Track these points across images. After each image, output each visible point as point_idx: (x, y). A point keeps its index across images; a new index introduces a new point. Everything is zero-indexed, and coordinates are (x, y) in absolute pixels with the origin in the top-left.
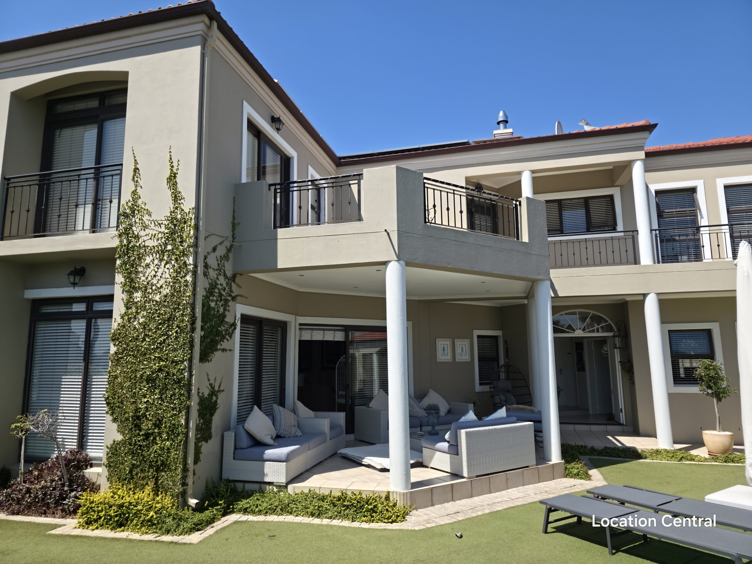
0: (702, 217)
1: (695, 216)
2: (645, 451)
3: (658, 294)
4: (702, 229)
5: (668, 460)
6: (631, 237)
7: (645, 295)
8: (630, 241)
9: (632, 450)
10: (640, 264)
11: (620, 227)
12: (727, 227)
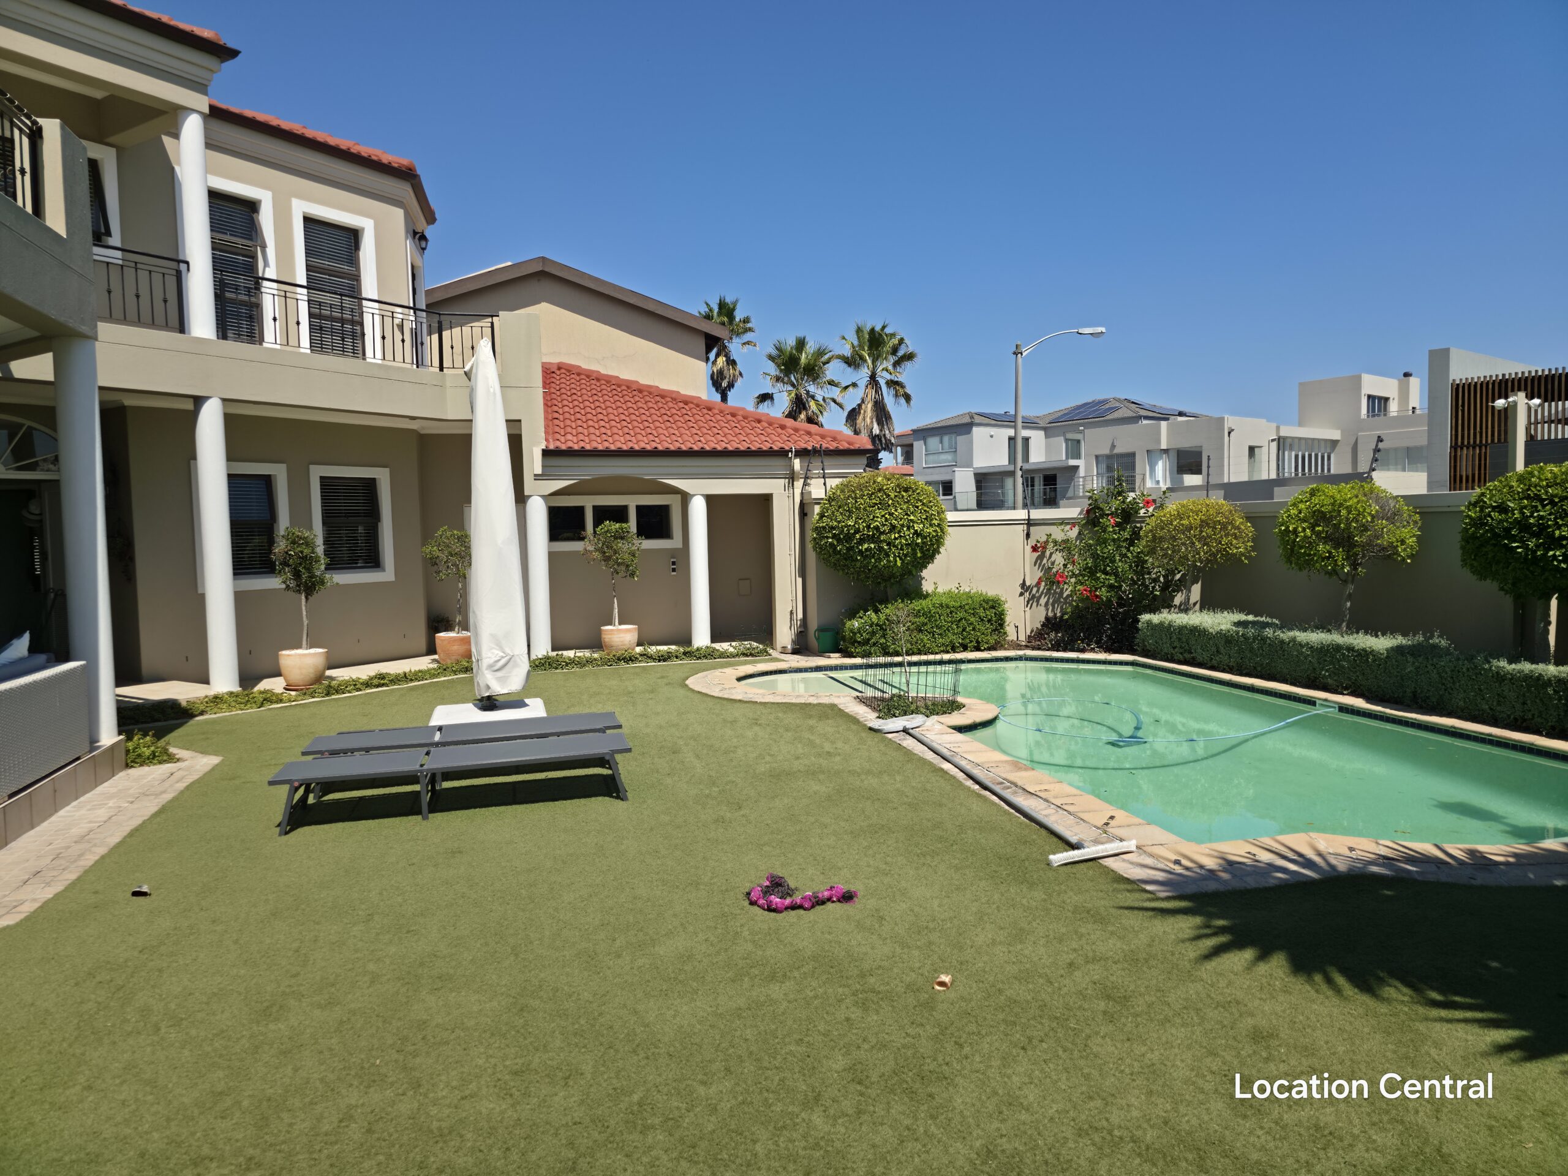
0: (266, 264)
1: (253, 257)
2: (194, 703)
3: (225, 400)
4: (266, 283)
5: (242, 710)
6: (174, 272)
7: (199, 401)
8: (171, 281)
9: (169, 704)
10: (189, 333)
11: (115, 240)
12: (305, 291)
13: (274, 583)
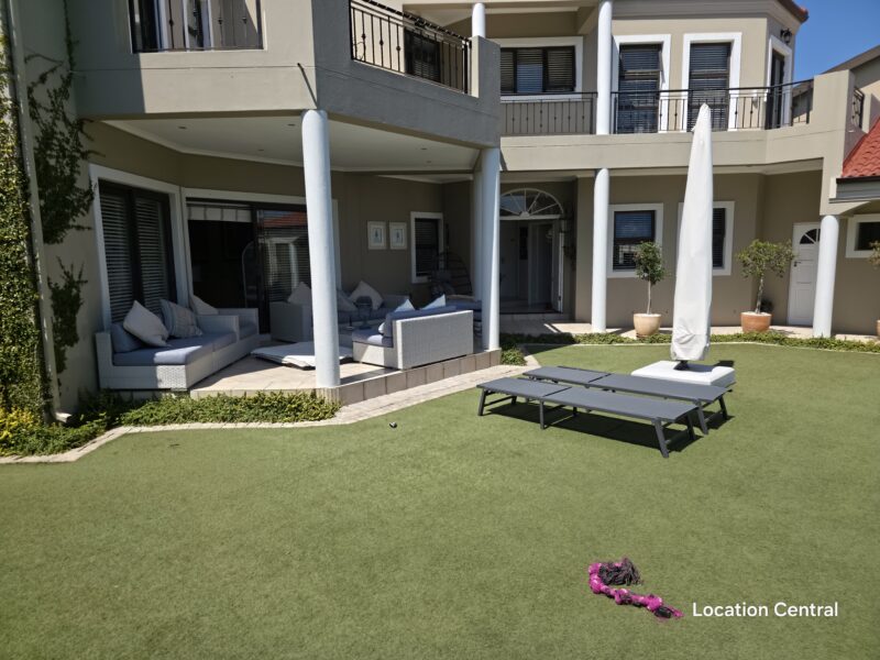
0: (663, 81)
1: (657, 79)
2: (578, 336)
3: (610, 170)
4: (662, 94)
5: (599, 344)
6: (590, 100)
7: (596, 171)
8: (588, 105)
9: (566, 336)
10: (595, 133)
11: (579, 88)
12: (687, 93)
13: (632, 274)
